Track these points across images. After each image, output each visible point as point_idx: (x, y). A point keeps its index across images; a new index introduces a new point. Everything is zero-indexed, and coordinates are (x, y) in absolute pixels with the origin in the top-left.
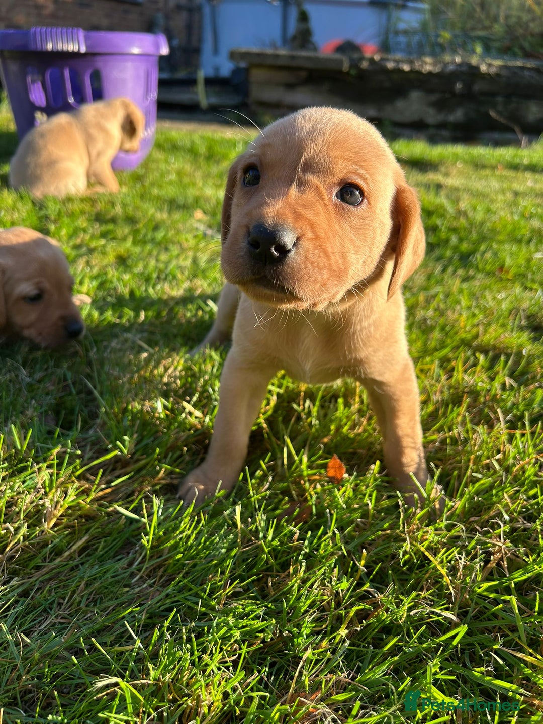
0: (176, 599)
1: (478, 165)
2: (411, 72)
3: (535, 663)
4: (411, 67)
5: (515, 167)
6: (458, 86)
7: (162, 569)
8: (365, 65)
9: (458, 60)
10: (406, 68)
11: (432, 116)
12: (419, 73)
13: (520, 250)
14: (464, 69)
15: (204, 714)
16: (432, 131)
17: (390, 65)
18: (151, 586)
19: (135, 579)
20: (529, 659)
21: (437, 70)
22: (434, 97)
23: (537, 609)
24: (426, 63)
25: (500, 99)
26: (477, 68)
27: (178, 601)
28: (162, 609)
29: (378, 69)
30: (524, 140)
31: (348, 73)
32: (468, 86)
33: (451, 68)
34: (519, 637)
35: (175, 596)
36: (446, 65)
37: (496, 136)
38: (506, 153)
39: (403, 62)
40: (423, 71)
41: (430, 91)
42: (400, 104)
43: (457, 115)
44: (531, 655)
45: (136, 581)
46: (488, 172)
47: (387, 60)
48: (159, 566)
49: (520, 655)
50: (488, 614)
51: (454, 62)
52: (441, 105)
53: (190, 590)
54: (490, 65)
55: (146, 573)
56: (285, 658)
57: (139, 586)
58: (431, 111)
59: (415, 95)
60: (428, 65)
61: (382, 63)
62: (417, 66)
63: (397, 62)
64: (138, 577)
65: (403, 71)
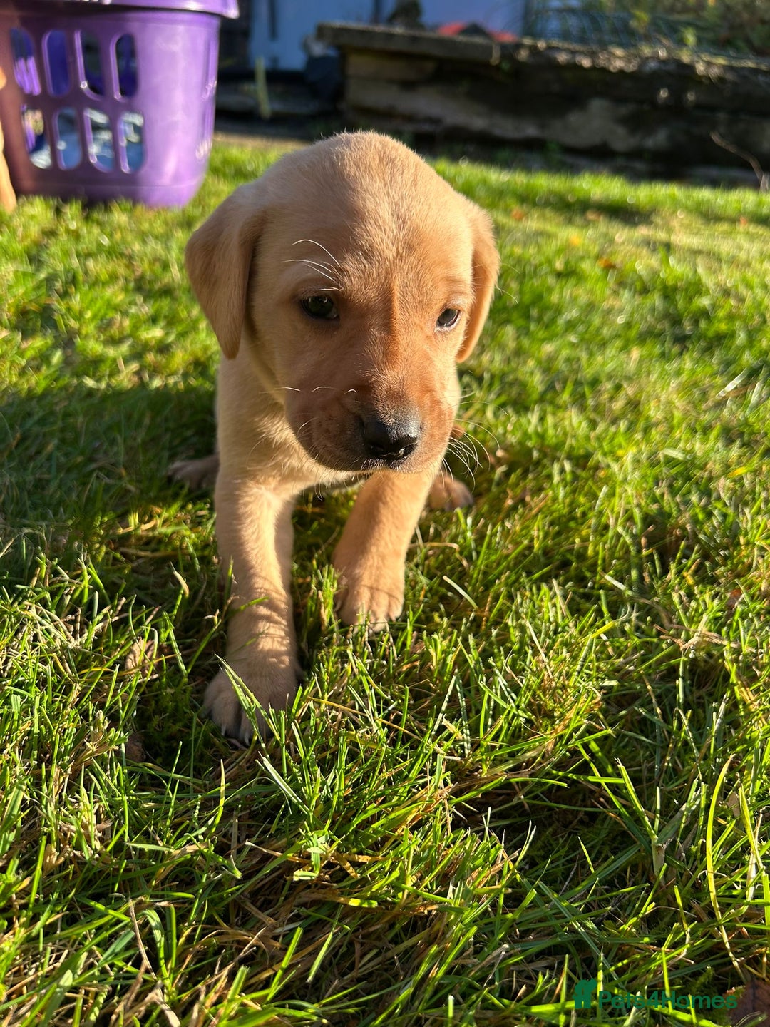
1: (709, 216)
2: (594, 68)
4: (593, 62)
5: (762, 220)
6: (663, 94)
8: (523, 55)
9: (662, 54)
10: (586, 63)
11: (621, 140)
12: (604, 71)
14: (672, 67)
16: (620, 162)
17: (562, 58)
21: (631, 67)
22: (624, 110)
24: (615, 56)
25: (722, 116)
26: (690, 68)
29: (543, 62)
30: (764, 180)
31: (498, 68)
32: (677, 94)
33: (652, 65)
36: (645, 60)
37: (714, 172)
39: (580, 53)
40: (611, 69)
41: (619, 100)
42: (574, 118)
43: (658, 139)
46: (725, 227)
47: (558, 49)
51: (655, 57)
52: (635, 123)
54: (709, 64)
58: (621, 131)
59: (597, 106)
60: (618, 60)
61: (550, 53)
62: (602, 60)
63: (573, 53)
65: (581, 67)
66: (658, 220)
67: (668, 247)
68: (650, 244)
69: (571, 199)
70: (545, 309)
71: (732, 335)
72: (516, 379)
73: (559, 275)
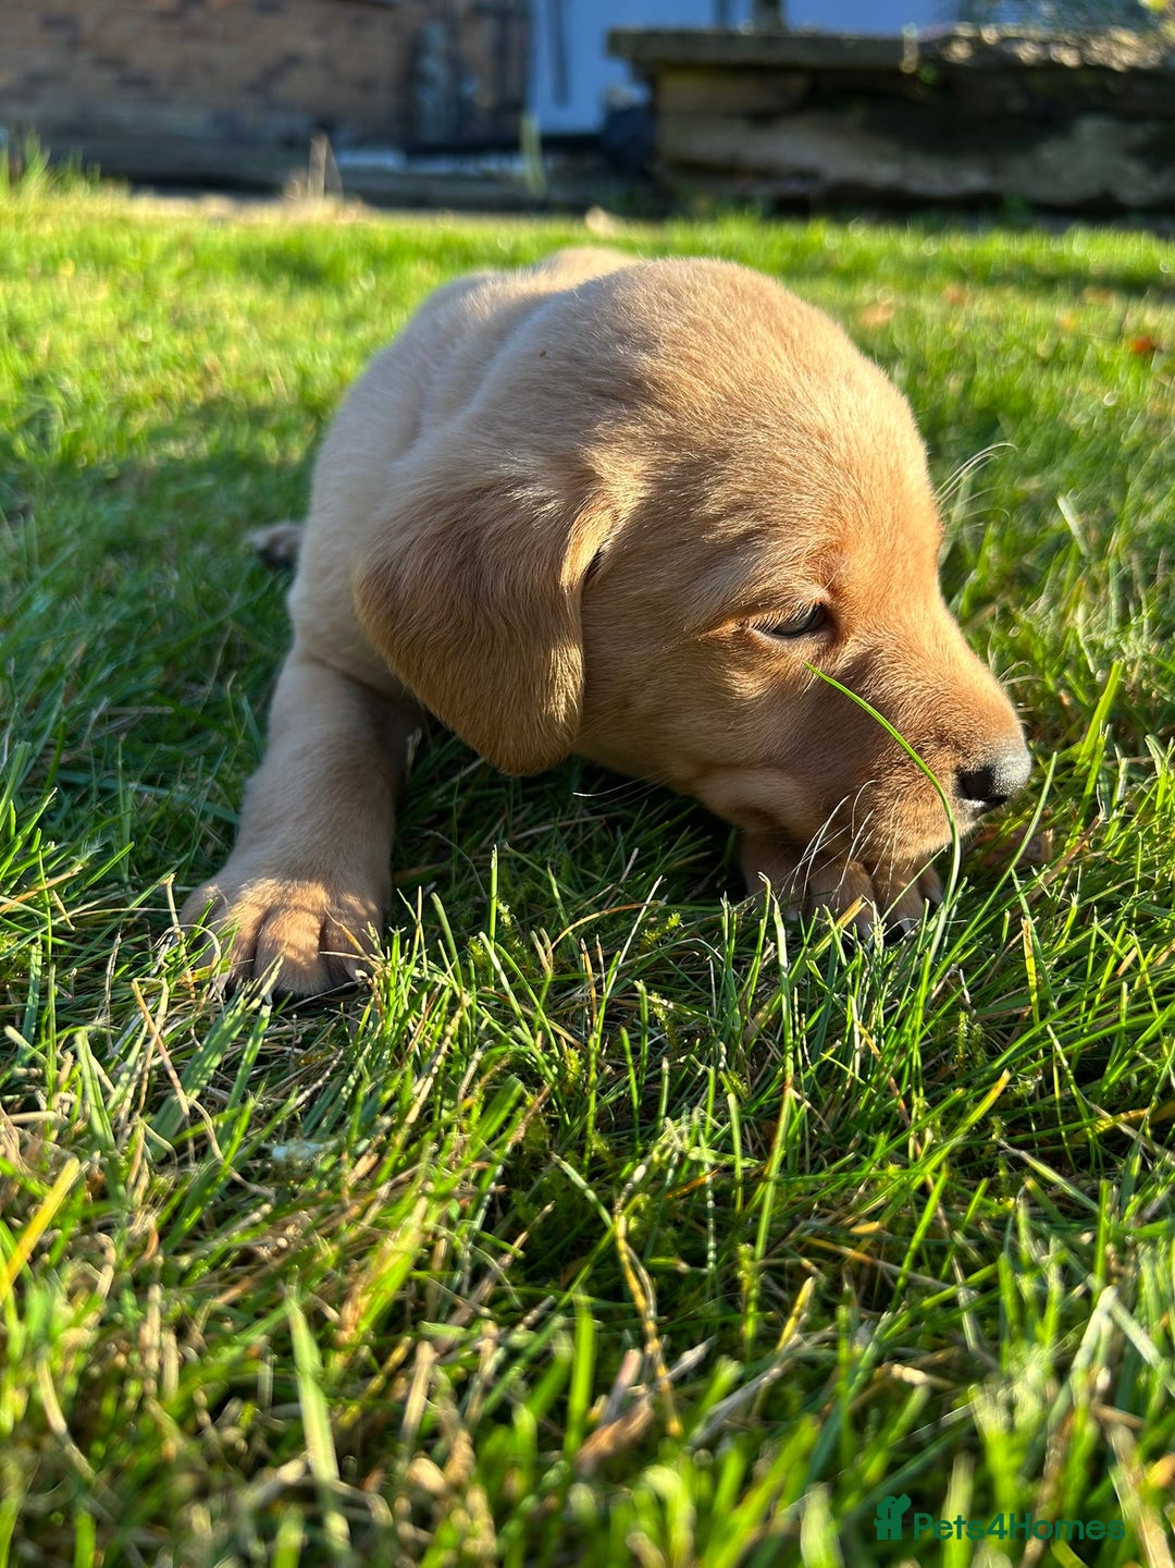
2: (1083, 66)
4: (1082, 57)
8: (959, 53)
10: (1069, 58)
11: (1136, 184)
12: (1103, 70)
17: (1027, 53)
21: (1150, 59)
22: (1141, 133)
24: (1120, 44)
29: (997, 63)
31: (914, 78)
39: (1058, 43)
40: (1116, 66)
41: (1129, 117)
42: (1051, 153)
47: (1019, 40)
52: (1159, 155)
58: (1135, 170)
59: (1090, 128)
60: (1126, 50)
61: (1005, 47)
62: (1098, 51)
63: (1044, 44)
65: (1060, 67)
73: (1044, 364)
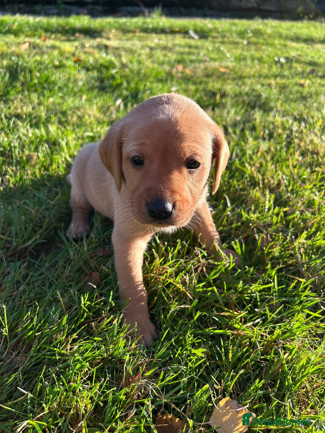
0: (37, 357)
1: (125, 31)
3: (230, 315)
5: (145, 30)
7: (21, 343)
13: (163, 86)
15: (83, 414)
16: (90, 7)
18: (17, 355)
19: (4, 355)
20: (227, 314)
23: (225, 288)
27: (39, 358)
28: (31, 366)
30: (146, 11)
34: (220, 305)
35: (36, 356)
37: (129, 9)
38: (138, 21)
44: (227, 311)
45: (5, 356)
46: (131, 35)
48: (18, 342)
49: (223, 314)
50: (204, 299)
53: (45, 349)
55: (11, 349)
56: (113, 363)
57: (10, 358)
64: (6, 353)
66: (104, 34)
67: (106, 47)
68: (99, 47)
69: (67, 28)
70: (49, 84)
71: (121, 84)
72: (37, 115)
73: (56, 67)
